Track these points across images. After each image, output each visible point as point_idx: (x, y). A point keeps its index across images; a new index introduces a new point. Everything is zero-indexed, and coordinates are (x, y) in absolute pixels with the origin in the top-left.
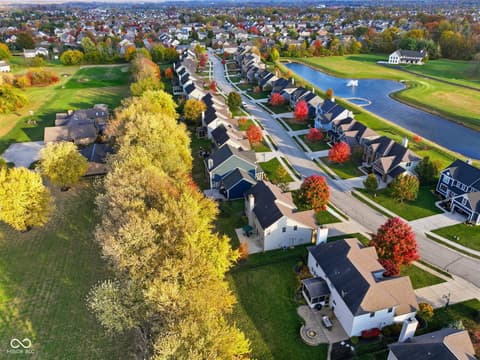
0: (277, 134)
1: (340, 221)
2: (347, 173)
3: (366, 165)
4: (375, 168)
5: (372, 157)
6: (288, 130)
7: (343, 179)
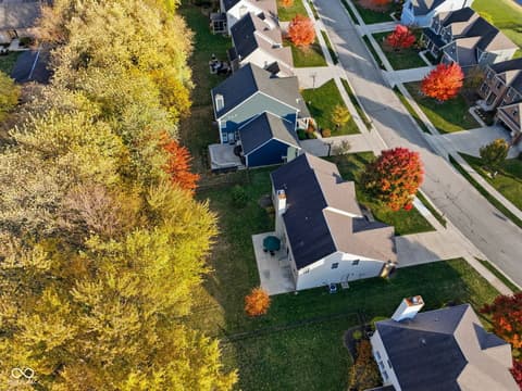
0: (338, 31)
1: (430, 228)
2: (449, 121)
3: (482, 104)
4: (501, 116)
5: (499, 94)
6: (357, 22)
7: (442, 132)
